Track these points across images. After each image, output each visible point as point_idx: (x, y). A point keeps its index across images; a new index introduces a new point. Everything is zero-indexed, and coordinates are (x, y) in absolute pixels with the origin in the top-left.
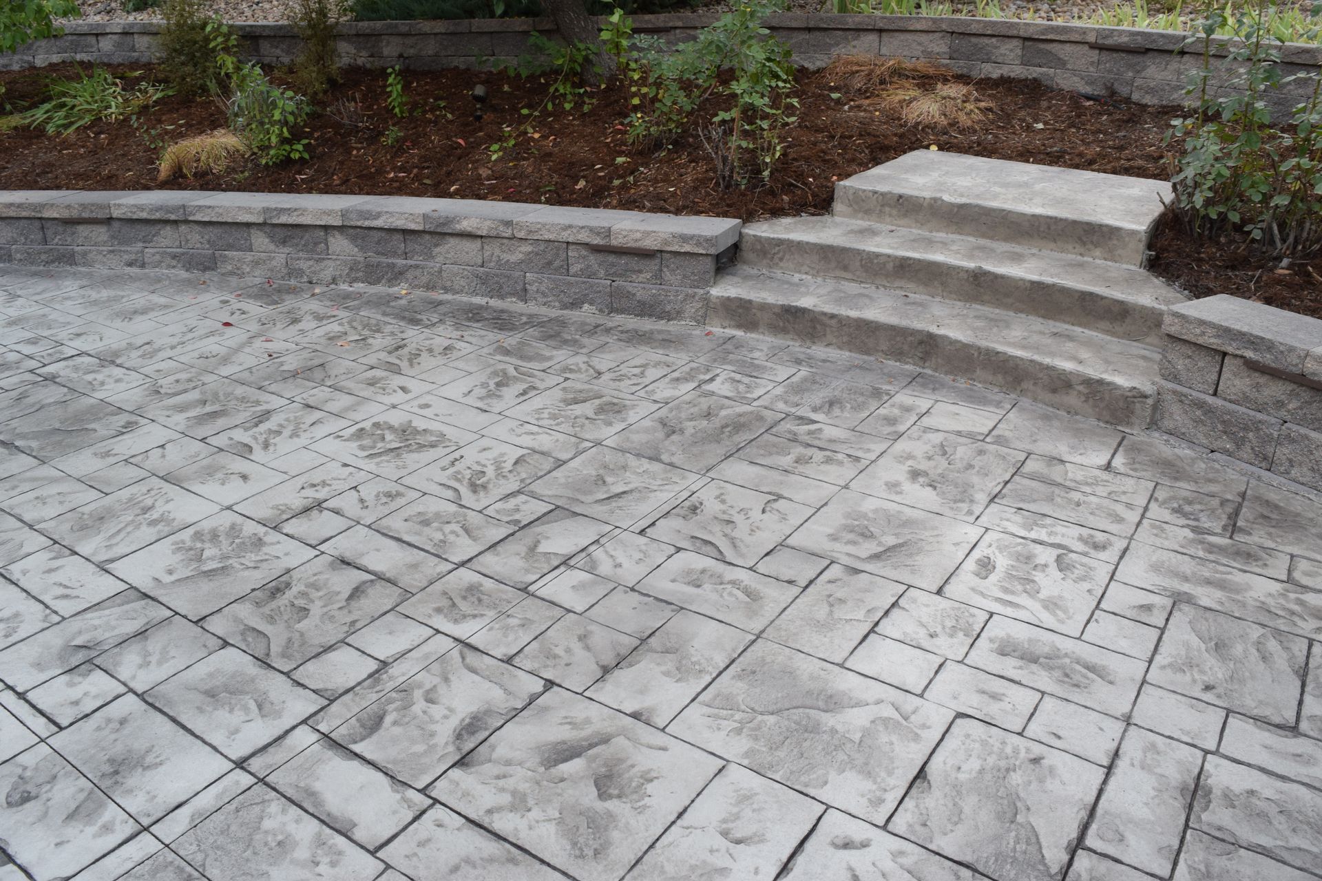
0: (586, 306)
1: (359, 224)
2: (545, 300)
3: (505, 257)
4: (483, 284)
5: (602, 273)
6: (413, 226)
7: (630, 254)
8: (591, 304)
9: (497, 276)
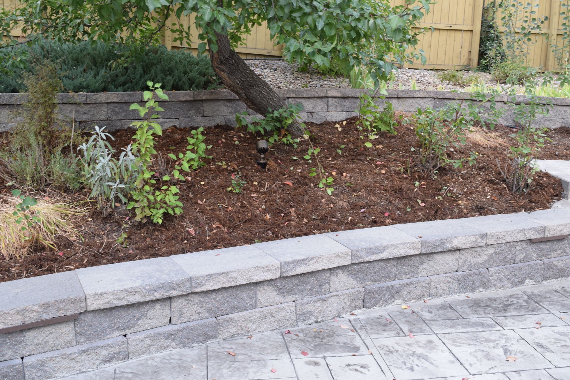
0: (527, 281)
1: (368, 259)
2: (503, 284)
3: (474, 261)
4: (460, 284)
5: (535, 257)
6: (413, 252)
7: (552, 241)
8: (531, 279)
9: (470, 275)
